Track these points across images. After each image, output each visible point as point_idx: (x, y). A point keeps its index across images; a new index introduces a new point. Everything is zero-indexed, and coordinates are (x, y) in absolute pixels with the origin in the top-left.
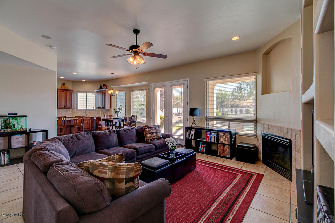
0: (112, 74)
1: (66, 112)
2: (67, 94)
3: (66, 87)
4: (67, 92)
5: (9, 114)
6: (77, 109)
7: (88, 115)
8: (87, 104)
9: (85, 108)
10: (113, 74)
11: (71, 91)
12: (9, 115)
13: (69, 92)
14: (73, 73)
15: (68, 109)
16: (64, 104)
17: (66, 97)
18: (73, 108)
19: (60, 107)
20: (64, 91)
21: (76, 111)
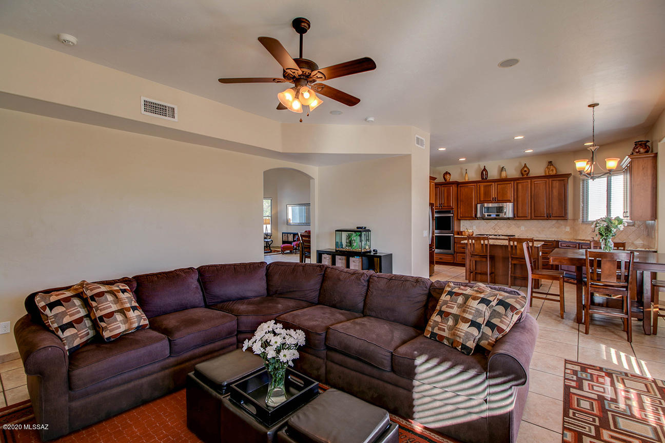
0: (589, 106)
1: (558, 227)
3: (553, 170)
4: (555, 182)
5: (358, 228)
6: (585, 222)
8: (608, 207)
10: (593, 106)
11: (564, 178)
12: (358, 230)
13: (559, 180)
14: (516, 138)
15: (561, 222)
16: (545, 210)
17: (550, 192)
18: (575, 219)
19: (536, 215)
20: (546, 180)
21: (584, 227)
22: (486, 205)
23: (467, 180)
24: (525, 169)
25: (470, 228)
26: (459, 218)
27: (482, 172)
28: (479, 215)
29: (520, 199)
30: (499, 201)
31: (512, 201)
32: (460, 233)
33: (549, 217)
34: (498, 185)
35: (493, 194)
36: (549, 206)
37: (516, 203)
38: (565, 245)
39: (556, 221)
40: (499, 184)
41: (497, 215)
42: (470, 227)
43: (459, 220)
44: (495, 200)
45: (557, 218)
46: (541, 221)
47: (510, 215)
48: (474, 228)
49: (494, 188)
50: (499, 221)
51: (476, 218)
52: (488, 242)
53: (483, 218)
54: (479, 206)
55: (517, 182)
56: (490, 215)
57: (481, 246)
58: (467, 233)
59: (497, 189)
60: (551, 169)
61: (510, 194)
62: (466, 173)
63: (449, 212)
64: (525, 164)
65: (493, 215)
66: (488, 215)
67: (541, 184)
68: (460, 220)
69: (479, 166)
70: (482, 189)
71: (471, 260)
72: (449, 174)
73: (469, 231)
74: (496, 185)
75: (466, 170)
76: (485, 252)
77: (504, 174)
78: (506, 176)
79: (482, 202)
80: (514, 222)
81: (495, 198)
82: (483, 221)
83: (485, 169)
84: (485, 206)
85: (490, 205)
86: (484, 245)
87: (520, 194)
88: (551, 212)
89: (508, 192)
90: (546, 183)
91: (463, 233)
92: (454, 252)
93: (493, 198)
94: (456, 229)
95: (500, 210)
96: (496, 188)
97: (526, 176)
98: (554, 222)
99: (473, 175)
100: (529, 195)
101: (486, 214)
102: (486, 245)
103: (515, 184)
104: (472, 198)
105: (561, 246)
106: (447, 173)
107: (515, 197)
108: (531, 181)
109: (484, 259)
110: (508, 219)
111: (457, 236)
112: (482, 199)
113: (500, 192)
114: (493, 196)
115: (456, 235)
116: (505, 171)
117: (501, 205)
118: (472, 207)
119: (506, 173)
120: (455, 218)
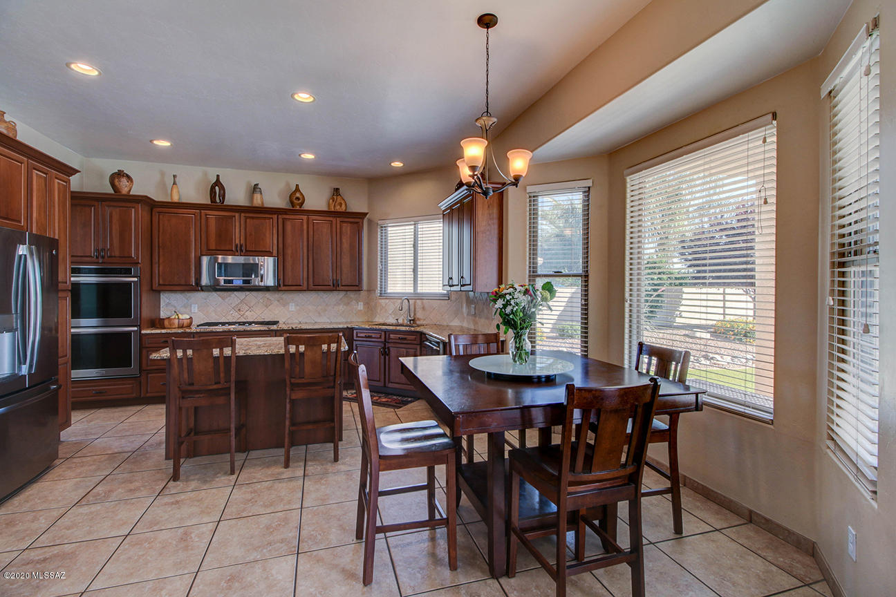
1: (347, 304)
2: (344, 229)
3: (341, 204)
4: (344, 224)
6: (383, 294)
7: (419, 319)
8: (415, 270)
9: (410, 289)
11: (357, 219)
13: (351, 223)
15: (352, 295)
16: (331, 274)
17: (339, 244)
18: (371, 290)
19: (316, 285)
20: (331, 219)
21: (383, 302)
22: (220, 259)
23: (176, 199)
24: (298, 195)
25: (183, 310)
26: (155, 286)
27: (213, 188)
28: (205, 280)
29: (289, 251)
30: (248, 253)
31: (275, 253)
32: (157, 322)
33: (335, 287)
34: (246, 218)
35: (238, 237)
36: (337, 267)
37: (281, 258)
38: (363, 335)
39: (344, 293)
40: (250, 217)
41: (245, 282)
42: (185, 306)
43: (156, 292)
44: (241, 251)
45: (346, 288)
46: (321, 294)
47: (270, 281)
48: (195, 309)
49: (237, 224)
50: (248, 293)
51: (198, 287)
52: (233, 350)
53: (215, 287)
54: (205, 260)
55: (285, 216)
56: (231, 282)
57: (211, 363)
58: (176, 321)
59: (246, 229)
60: (338, 200)
61: (271, 240)
62: (175, 183)
63: (127, 272)
64: (297, 185)
65: (238, 282)
66: (226, 281)
67: (323, 224)
68: (159, 292)
69: (206, 174)
70: (212, 223)
71: (180, 409)
72: (128, 177)
73: (181, 317)
74: (243, 219)
75: (175, 176)
76: (222, 380)
77: (257, 200)
78: (263, 203)
79: (212, 252)
80: (277, 295)
81: (241, 246)
82: (215, 294)
83: (218, 182)
84: (220, 261)
85: (230, 259)
86: (221, 361)
87: (289, 241)
88: (339, 278)
89: (268, 235)
90: (331, 224)
91: (166, 323)
92: (141, 370)
93: (237, 246)
94: (146, 313)
95: (251, 270)
96: (243, 226)
97: (298, 208)
98: (342, 294)
99: (191, 190)
100: (305, 244)
101: (222, 279)
102: (228, 359)
103: (280, 221)
104: (187, 243)
105: (357, 337)
106: (120, 174)
107: (281, 246)
108: (308, 219)
109: (220, 400)
110: (267, 289)
111: (148, 332)
112: (213, 246)
113: (251, 235)
114: (237, 242)
115: (148, 328)
116: (261, 193)
117: (251, 260)
118: (187, 261)
119: (262, 198)
120: (145, 288)
